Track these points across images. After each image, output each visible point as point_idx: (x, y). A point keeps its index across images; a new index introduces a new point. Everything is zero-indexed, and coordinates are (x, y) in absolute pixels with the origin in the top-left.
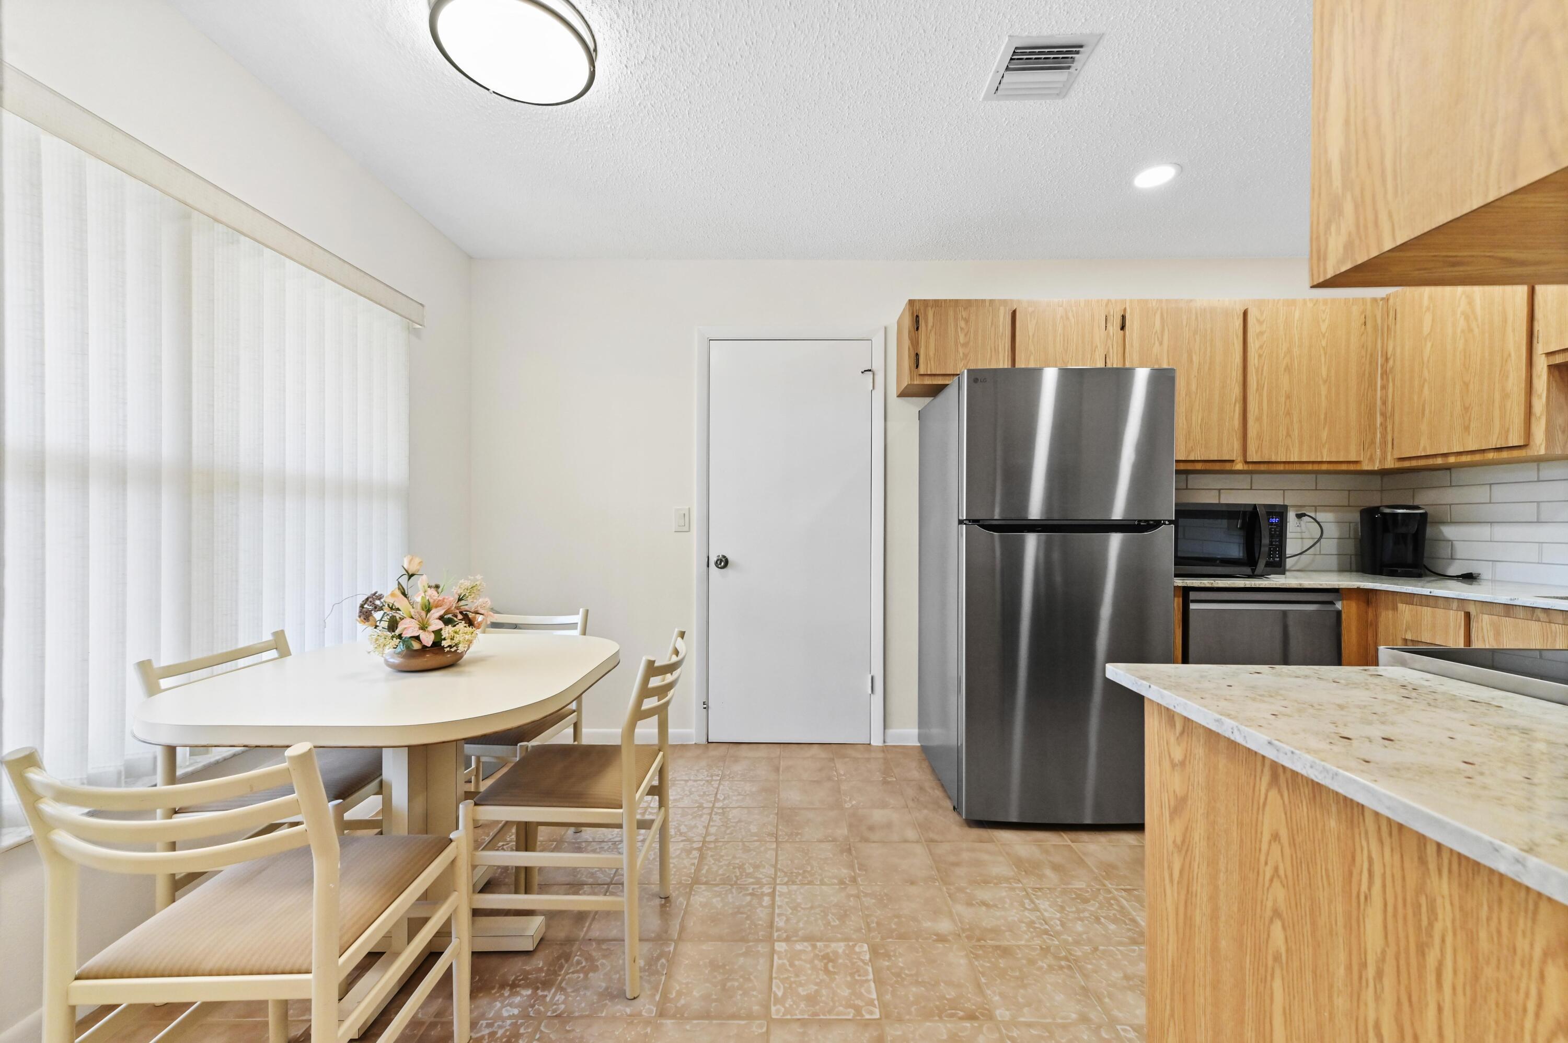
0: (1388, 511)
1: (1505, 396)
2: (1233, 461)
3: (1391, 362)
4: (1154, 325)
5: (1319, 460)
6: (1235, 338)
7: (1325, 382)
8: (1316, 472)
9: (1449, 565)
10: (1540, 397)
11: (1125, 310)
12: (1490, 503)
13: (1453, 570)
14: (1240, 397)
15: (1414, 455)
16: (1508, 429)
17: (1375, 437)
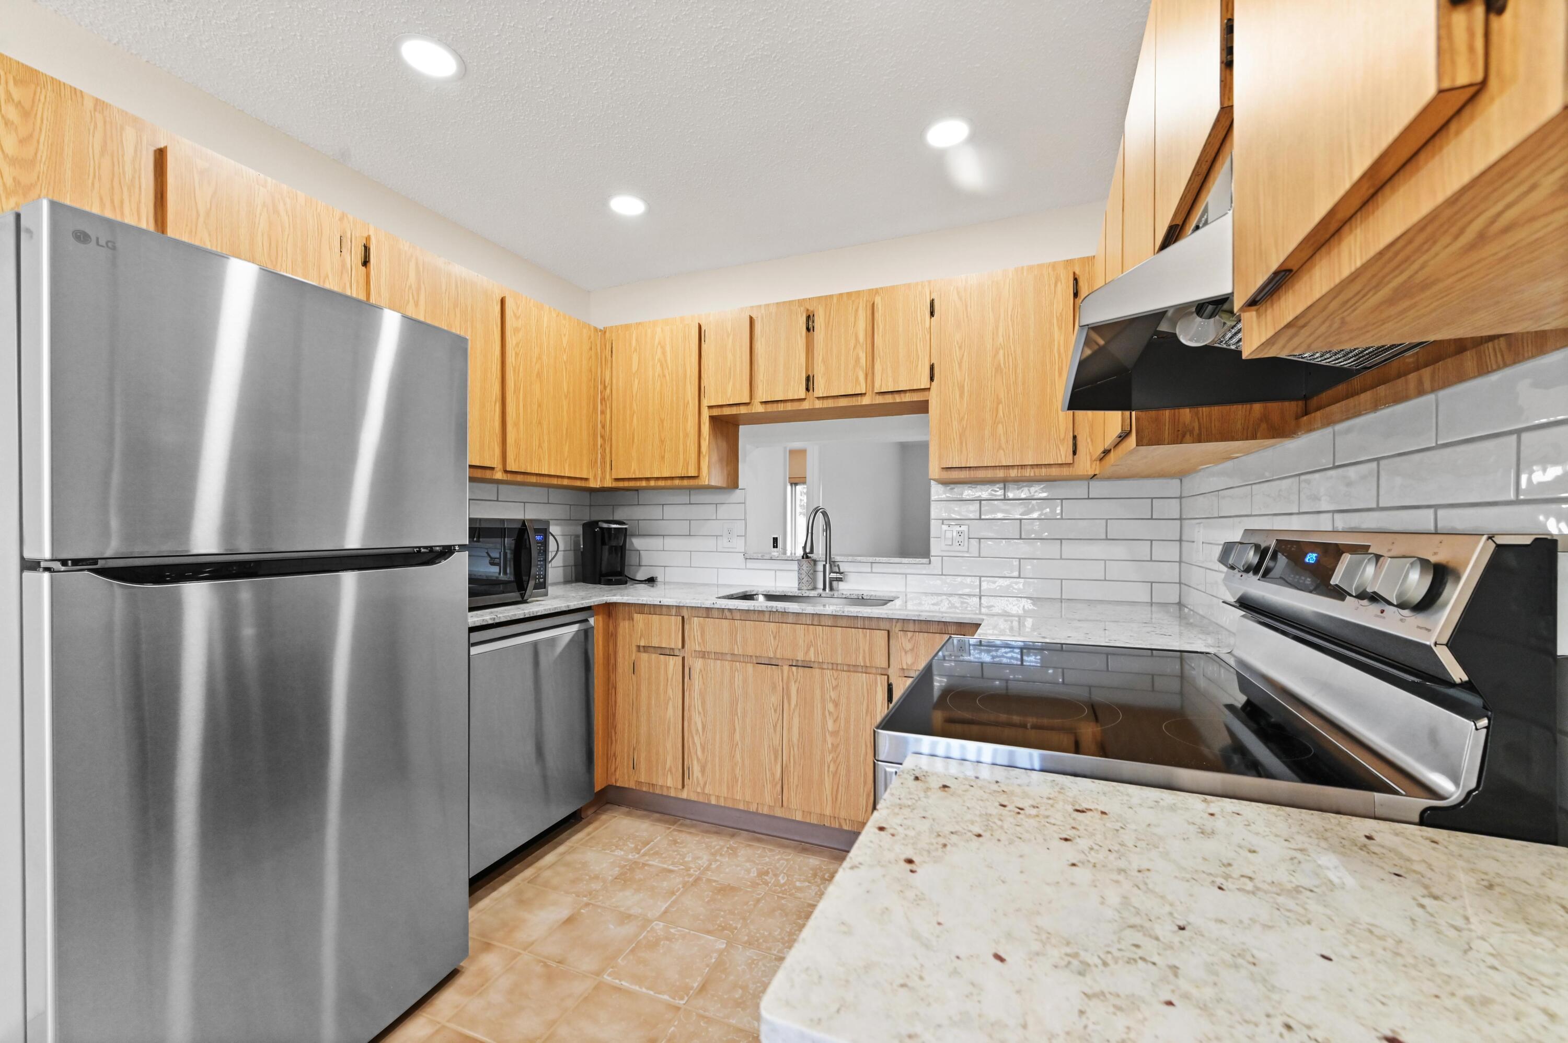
0: (605, 525)
1: (686, 435)
2: (492, 469)
3: (608, 391)
4: (408, 276)
5: (563, 475)
6: (495, 326)
7: (566, 397)
8: (549, 486)
9: (637, 571)
10: (705, 440)
11: (368, 238)
12: (663, 520)
13: (640, 576)
14: (499, 397)
15: (627, 477)
16: (688, 462)
17: (597, 457)
